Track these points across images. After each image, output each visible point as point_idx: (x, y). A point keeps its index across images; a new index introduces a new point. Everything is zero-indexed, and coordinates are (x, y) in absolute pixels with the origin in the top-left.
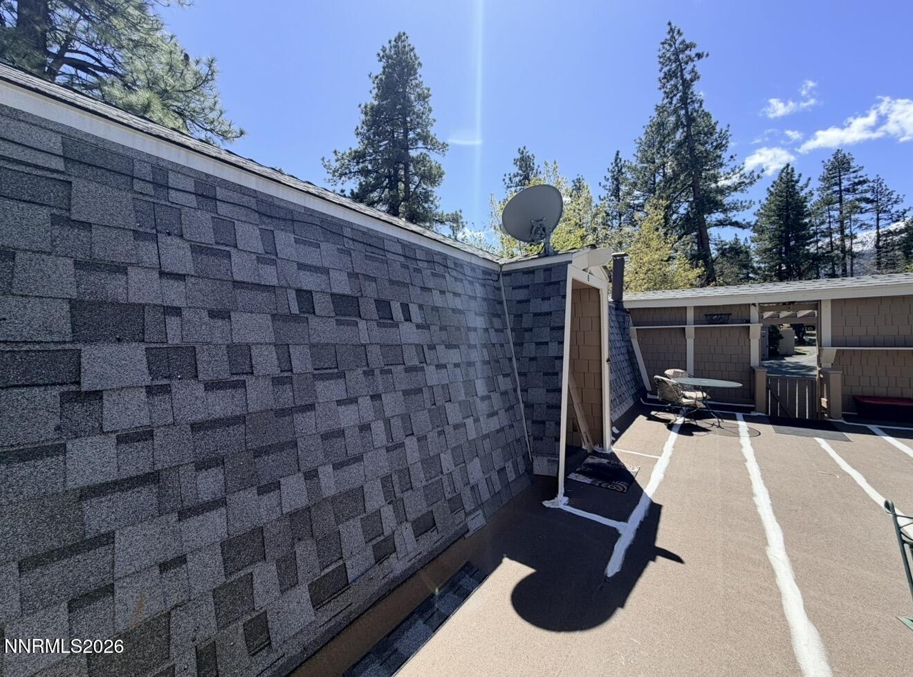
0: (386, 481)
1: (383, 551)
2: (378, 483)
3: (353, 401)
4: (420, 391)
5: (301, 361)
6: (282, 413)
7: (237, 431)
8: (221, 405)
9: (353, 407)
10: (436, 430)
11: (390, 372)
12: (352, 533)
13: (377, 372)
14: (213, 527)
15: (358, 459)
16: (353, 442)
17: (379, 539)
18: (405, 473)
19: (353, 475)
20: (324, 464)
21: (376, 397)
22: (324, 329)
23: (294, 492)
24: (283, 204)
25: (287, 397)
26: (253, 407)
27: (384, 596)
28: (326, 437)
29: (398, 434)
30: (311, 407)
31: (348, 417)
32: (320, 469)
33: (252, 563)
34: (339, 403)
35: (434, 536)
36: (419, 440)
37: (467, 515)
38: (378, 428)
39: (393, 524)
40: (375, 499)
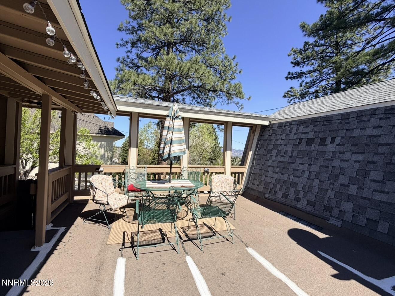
0: (304, 186)
1: (298, 200)
2: (302, 185)
3: (303, 164)
4: (328, 167)
5: (295, 154)
6: (289, 163)
7: (282, 164)
8: (282, 159)
9: (303, 165)
10: (330, 182)
11: (318, 159)
12: (292, 191)
13: (313, 158)
14: (275, 176)
15: (299, 177)
16: (299, 173)
17: (297, 196)
18: (311, 187)
19: (296, 180)
20: (292, 175)
21: (310, 165)
22: (302, 147)
23: (285, 177)
24: (303, 120)
25: (291, 160)
26: (285, 161)
27: (293, 207)
28: (294, 170)
29: (313, 177)
30: (294, 163)
31: (301, 167)
32: (291, 175)
33: (278, 183)
34: (300, 164)
35: (312, 209)
36: (320, 181)
37: (331, 216)
38: (307, 173)
39: (302, 197)
40: (300, 188)
